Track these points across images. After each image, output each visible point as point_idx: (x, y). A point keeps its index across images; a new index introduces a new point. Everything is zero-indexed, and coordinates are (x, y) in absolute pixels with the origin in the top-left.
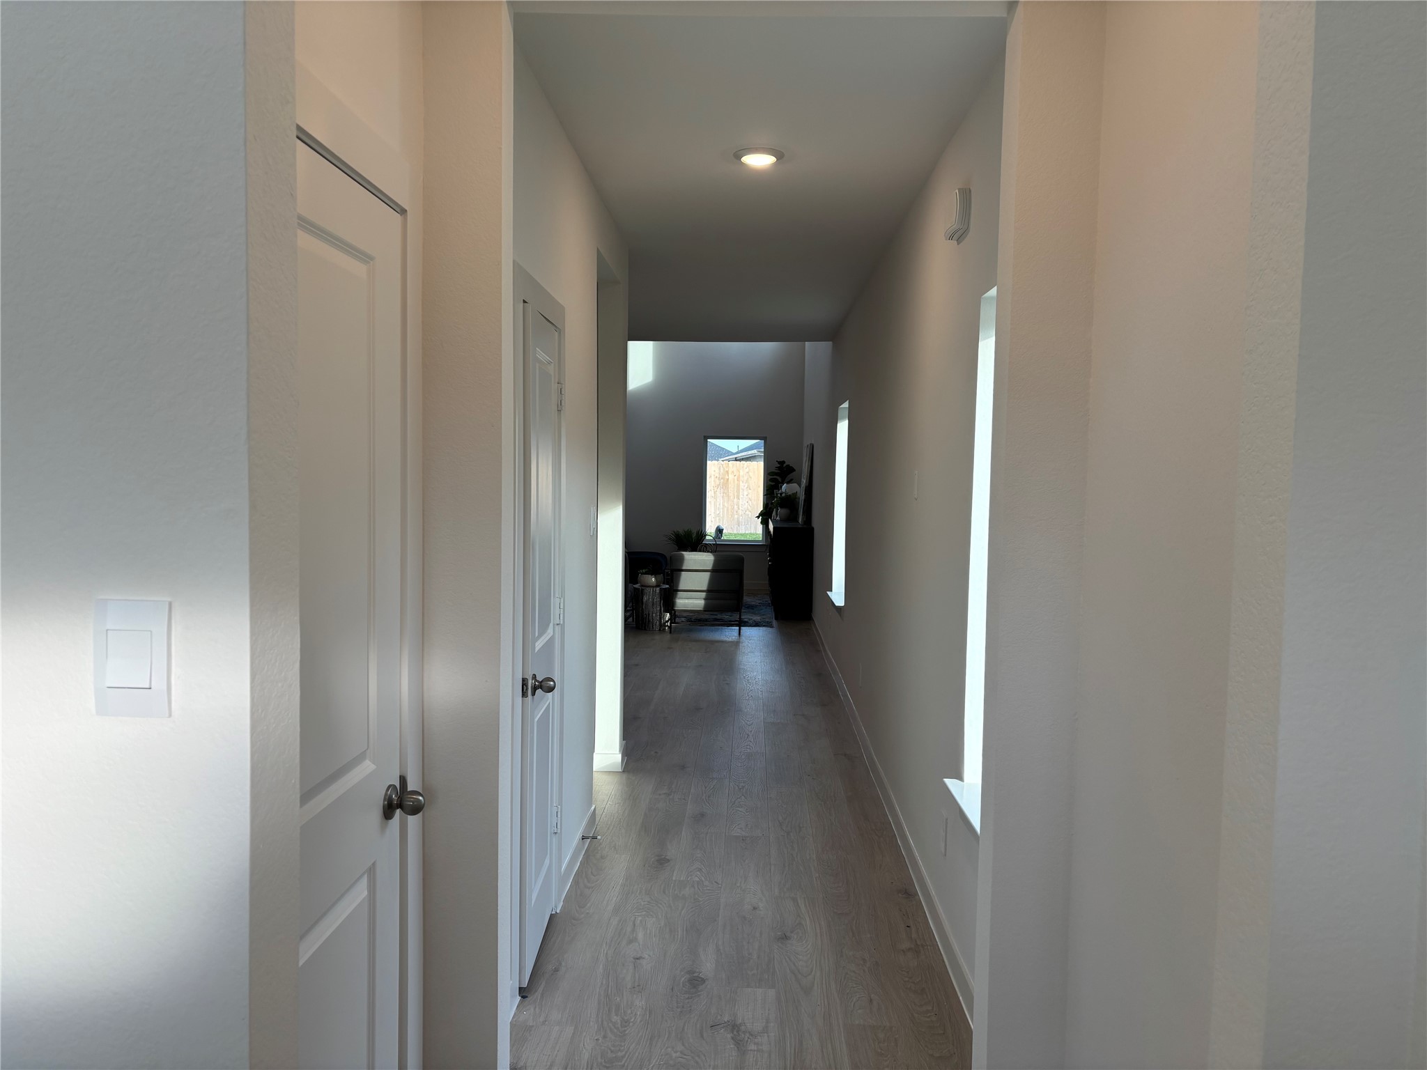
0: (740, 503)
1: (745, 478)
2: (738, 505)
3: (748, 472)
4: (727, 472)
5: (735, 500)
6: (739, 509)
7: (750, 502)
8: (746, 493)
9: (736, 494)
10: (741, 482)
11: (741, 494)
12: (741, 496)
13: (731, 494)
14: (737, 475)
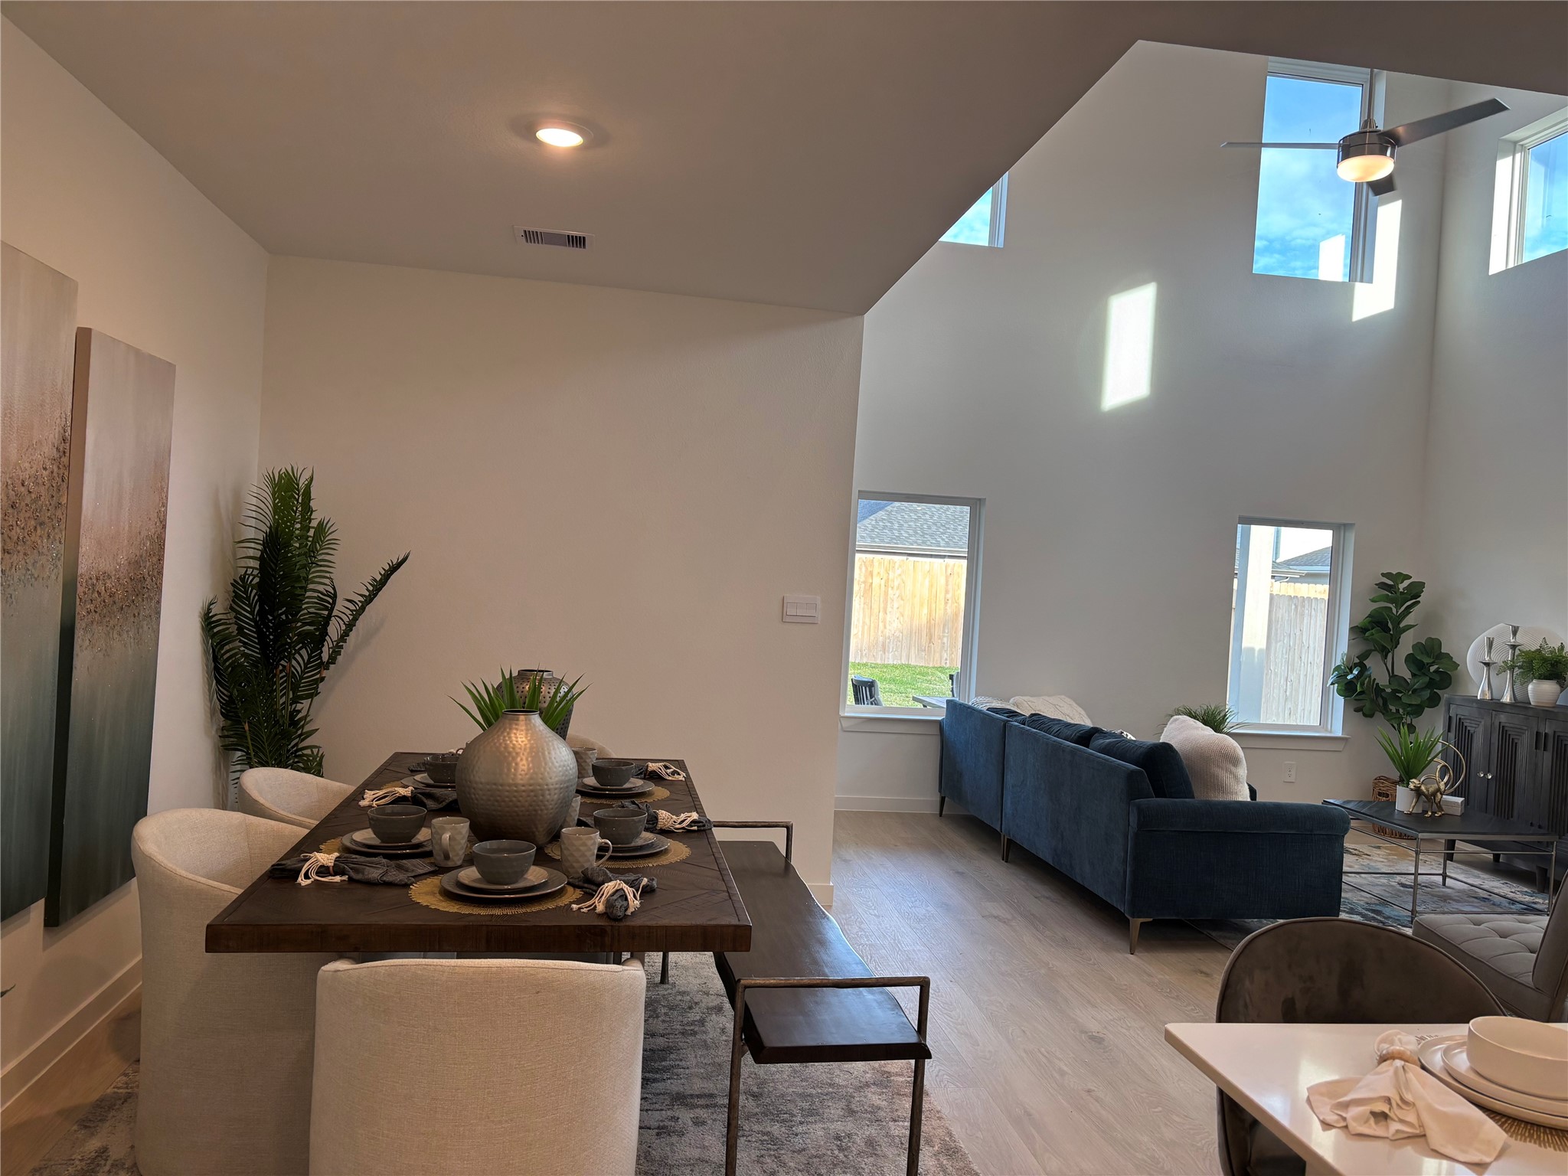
0: (888, 619)
1: (896, 584)
2: (884, 621)
3: (900, 575)
4: (871, 573)
5: (881, 614)
6: (885, 628)
7: (902, 618)
8: (896, 606)
9: (882, 605)
10: (890, 589)
11: (889, 606)
12: (889, 609)
13: (875, 606)
14: (885, 578)
